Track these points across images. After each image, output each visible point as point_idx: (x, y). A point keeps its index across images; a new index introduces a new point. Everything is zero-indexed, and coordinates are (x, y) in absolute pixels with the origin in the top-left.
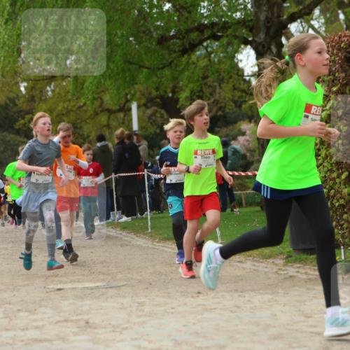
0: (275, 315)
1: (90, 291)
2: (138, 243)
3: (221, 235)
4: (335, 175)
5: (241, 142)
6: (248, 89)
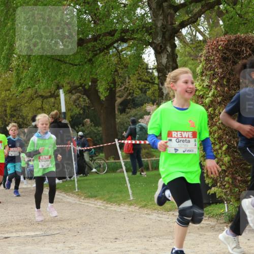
1: (31, 239)
2: (68, 200)
3: (132, 193)
4: (217, 147)
5: (147, 120)
6: (151, 79)
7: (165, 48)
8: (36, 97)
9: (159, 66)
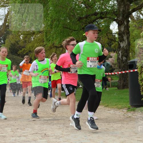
0: (123, 133)
1: (46, 121)
5: (110, 61)
6: (114, 39)
7: (124, 23)
8: (53, 47)
9: (120, 32)
